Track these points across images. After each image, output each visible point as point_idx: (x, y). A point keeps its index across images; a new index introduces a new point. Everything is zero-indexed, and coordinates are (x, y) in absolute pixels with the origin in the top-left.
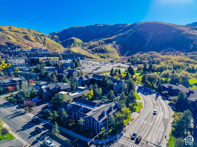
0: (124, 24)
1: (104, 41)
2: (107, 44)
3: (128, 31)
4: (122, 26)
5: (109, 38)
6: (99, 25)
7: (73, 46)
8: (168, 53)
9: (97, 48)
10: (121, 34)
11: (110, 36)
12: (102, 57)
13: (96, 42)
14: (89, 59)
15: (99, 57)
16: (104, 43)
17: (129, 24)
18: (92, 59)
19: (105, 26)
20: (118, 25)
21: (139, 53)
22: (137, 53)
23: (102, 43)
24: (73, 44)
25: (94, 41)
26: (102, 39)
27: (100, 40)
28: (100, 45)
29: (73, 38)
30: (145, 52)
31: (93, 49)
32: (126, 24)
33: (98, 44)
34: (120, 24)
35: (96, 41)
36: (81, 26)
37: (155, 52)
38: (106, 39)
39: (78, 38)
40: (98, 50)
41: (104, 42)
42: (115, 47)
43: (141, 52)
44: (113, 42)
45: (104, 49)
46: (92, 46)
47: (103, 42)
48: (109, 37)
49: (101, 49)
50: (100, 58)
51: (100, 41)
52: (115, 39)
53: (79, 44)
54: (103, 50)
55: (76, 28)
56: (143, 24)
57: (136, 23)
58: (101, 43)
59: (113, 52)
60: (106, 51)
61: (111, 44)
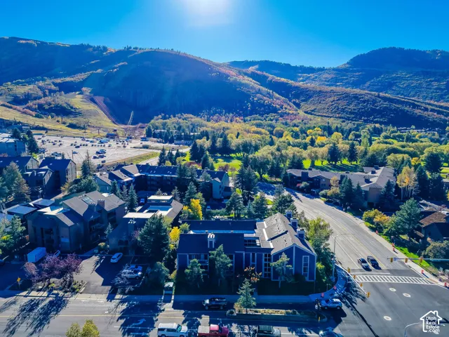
0: (99, 47)
1: (55, 84)
2: (66, 92)
3: (116, 66)
4: (94, 50)
5: (68, 79)
6: (24, 41)
8: (215, 117)
9: (42, 101)
10: (99, 71)
11: (69, 75)
12: (72, 126)
13: (31, 86)
14: (43, 132)
15: (64, 127)
16: (58, 91)
17: (112, 49)
18: (49, 132)
20: (82, 46)
21: (160, 116)
22: (155, 117)
23: (51, 91)
25: (20, 83)
26: (44, 80)
27: (38, 80)
28: (45, 95)
30: (172, 116)
31: (30, 104)
32: (105, 49)
33: (41, 93)
34: (89, 46)
35: (29, 83)
37: (191, 116)
38: (59, 81)
40: (47, 107)
41: (57, 88)
42: (93, 100)
43: (163, 115)
44: (84, 89)
45: (65, 105)
46: (21, 97)
47: (53, 87)
49: (56, 106)
50: (70, 129)
51: (40, 84)
52: (85, 80)
54: (63, 108)
56: (147, 52)
57: (130, 48)
58: (47, 91)
59: (96, 114)
60: (73, 110)
61: (77, 93)
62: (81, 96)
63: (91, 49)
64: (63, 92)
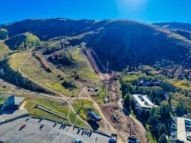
0: (91, 20)
1: (68, 40)
3: (99, 30)
4: (89, 22)
5: (75, 38)
6: (61, 19)
7: (23, 46)
9: (58, 53)
10: (91, 32)
11: (77, 34)
12: (66, 84)
16: (69, 45)
17: (97, 21)
19: (68, 20)
20: (84, 20)
23: (66, 45)
24: (24, 43)
25: (54, 39)
26: (65, 38)
27: (62, 38)
28: (62, 48)
29: (27, 34)
31: (52, 55)
32: (94, 21)
33: (60, 47)
34: (87, 20)
35: (57, 40)
36: (39, 19)
38: (71, 38)
39: (34, 34)
41: (69, 43)
42: (85, 52)
44: (82, 43)
45: (69, 57)
46: (50, 49)
47: (67, 43)
48: (74, 35)
49: (64, 58)
50: (63, 89)
51: (63, 40)
52: (83, 38)
53: (32, 43)
54: (67, 60)
55: (33, 20)
56: (114, 22)
57: (106, 20)
58: (64, 45)
59: (85, 65)
60: (72, 62)
61: (78, 46)
62: (79, 48)
63: (87, 21)
64: (71, 46)
